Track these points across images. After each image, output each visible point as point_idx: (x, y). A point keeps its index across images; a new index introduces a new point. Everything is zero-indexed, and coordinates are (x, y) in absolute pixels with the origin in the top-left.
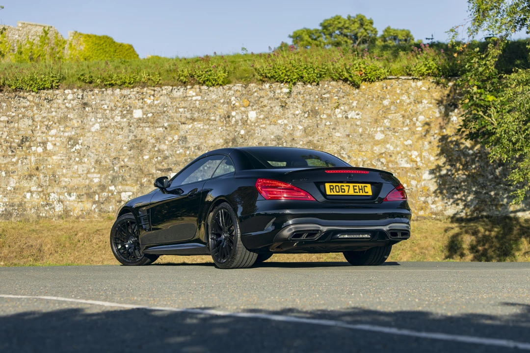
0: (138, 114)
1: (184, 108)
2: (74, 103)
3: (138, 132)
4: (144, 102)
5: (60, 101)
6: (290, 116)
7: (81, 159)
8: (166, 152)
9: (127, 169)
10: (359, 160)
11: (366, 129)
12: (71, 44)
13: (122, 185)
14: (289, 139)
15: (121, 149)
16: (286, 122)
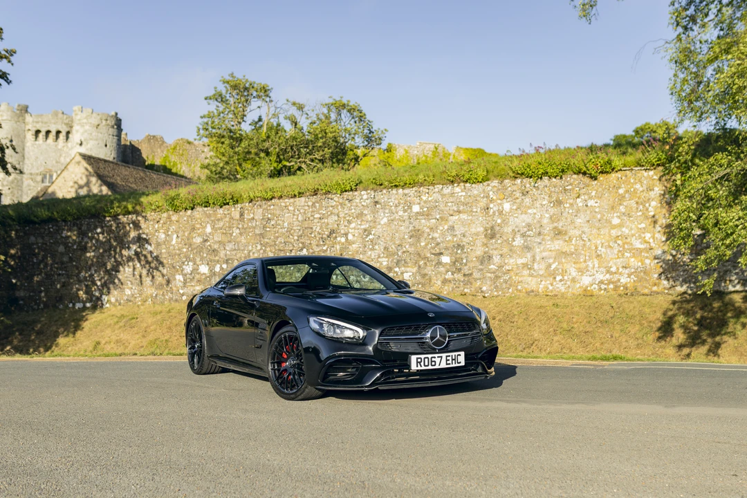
0: (416, 208)
1: (452, 202)
2: (368, 201)
3: (416, 223)
4: (421, 199)
5: (358, 201)
6: (538, 206)
7: (373, 247)
8: (438, 239)
9: (408, 253)
10: (599, 242)
11: (604, 215)
12: (454, 155)
13: (405, 266)
14: (538, 225)
15: (404, 238)
16: (535, 211)
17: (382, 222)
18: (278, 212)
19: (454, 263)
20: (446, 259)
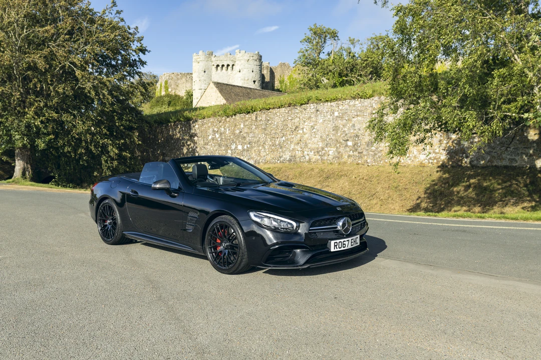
2: (313, 110)
4: (339, 108)
8: (346, 132)
9: (332, 140)
13: (330, 147)
15: (330, 131)
17: (320, 122)
18: (272, 116)
19: (354, 146)
20: (350, 143)
